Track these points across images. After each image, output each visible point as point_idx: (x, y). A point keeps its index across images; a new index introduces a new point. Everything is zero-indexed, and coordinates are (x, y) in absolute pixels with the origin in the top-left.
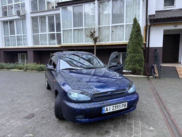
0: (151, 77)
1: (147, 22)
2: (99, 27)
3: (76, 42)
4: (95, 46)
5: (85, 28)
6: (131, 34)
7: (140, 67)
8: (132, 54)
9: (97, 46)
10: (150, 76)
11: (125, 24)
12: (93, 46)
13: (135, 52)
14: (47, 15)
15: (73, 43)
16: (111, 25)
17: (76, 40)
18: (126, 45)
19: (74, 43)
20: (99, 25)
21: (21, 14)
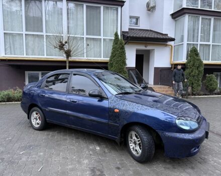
2: (68, 37)
4: (67, 63)
5: (47, 34)
11: (102, 37)
16: (85, 36)
19: (26, 55)
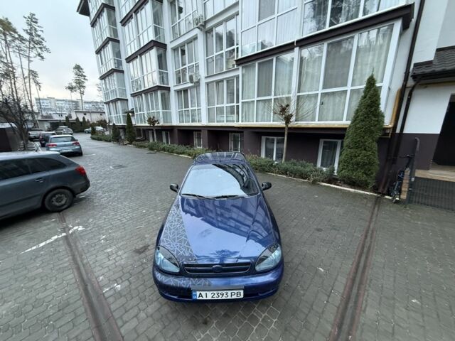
0: (387, 197)
1: (406, 79)
2: (298, 97)
3: (260, 120)
4: (286, 129)
5: (275, 97)
6: (357, 110)
7: (365, 176)
8: (352, 151)
9: (290, 129)
10: (384, 195)
11: (349, 88)
12: (283, 128)
13: (357, 148)
14: (226, 79)
15: (255, 123)
16: (321, 91)
17: (260, 118)
18: (344, 129)
20: (299, 92)
21: (195, 80)
